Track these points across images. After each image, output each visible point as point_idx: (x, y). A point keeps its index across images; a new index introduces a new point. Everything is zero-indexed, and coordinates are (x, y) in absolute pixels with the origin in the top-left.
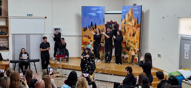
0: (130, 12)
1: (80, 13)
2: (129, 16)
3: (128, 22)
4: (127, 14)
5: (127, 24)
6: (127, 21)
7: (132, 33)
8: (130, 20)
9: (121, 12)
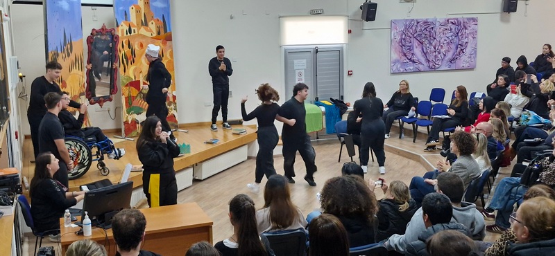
0: (141, 4)
2: (138, 11)
3: (139, 29)
4: (133, 6)
5: (136, 33)
6: (134, 26)
8: (145, 24)
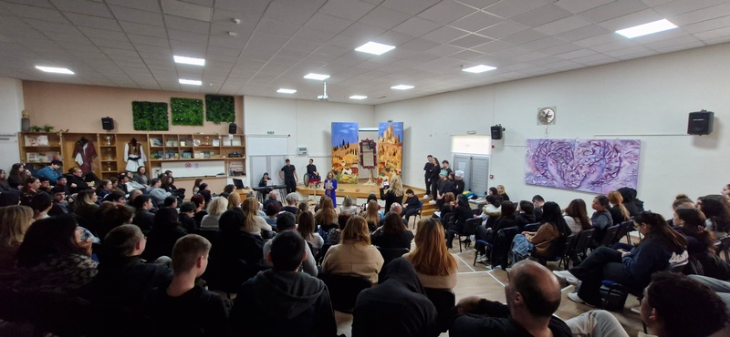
0: (389, 130)
1: (330, 130)
2: (388, 133)
3: (387, 140)
4: (386, 131)
7: (393, 152)
8: (390, 138)
9: (377, 129)
